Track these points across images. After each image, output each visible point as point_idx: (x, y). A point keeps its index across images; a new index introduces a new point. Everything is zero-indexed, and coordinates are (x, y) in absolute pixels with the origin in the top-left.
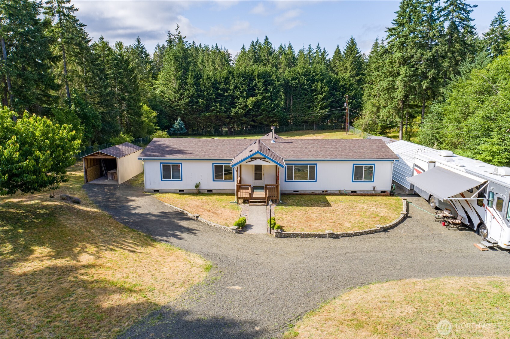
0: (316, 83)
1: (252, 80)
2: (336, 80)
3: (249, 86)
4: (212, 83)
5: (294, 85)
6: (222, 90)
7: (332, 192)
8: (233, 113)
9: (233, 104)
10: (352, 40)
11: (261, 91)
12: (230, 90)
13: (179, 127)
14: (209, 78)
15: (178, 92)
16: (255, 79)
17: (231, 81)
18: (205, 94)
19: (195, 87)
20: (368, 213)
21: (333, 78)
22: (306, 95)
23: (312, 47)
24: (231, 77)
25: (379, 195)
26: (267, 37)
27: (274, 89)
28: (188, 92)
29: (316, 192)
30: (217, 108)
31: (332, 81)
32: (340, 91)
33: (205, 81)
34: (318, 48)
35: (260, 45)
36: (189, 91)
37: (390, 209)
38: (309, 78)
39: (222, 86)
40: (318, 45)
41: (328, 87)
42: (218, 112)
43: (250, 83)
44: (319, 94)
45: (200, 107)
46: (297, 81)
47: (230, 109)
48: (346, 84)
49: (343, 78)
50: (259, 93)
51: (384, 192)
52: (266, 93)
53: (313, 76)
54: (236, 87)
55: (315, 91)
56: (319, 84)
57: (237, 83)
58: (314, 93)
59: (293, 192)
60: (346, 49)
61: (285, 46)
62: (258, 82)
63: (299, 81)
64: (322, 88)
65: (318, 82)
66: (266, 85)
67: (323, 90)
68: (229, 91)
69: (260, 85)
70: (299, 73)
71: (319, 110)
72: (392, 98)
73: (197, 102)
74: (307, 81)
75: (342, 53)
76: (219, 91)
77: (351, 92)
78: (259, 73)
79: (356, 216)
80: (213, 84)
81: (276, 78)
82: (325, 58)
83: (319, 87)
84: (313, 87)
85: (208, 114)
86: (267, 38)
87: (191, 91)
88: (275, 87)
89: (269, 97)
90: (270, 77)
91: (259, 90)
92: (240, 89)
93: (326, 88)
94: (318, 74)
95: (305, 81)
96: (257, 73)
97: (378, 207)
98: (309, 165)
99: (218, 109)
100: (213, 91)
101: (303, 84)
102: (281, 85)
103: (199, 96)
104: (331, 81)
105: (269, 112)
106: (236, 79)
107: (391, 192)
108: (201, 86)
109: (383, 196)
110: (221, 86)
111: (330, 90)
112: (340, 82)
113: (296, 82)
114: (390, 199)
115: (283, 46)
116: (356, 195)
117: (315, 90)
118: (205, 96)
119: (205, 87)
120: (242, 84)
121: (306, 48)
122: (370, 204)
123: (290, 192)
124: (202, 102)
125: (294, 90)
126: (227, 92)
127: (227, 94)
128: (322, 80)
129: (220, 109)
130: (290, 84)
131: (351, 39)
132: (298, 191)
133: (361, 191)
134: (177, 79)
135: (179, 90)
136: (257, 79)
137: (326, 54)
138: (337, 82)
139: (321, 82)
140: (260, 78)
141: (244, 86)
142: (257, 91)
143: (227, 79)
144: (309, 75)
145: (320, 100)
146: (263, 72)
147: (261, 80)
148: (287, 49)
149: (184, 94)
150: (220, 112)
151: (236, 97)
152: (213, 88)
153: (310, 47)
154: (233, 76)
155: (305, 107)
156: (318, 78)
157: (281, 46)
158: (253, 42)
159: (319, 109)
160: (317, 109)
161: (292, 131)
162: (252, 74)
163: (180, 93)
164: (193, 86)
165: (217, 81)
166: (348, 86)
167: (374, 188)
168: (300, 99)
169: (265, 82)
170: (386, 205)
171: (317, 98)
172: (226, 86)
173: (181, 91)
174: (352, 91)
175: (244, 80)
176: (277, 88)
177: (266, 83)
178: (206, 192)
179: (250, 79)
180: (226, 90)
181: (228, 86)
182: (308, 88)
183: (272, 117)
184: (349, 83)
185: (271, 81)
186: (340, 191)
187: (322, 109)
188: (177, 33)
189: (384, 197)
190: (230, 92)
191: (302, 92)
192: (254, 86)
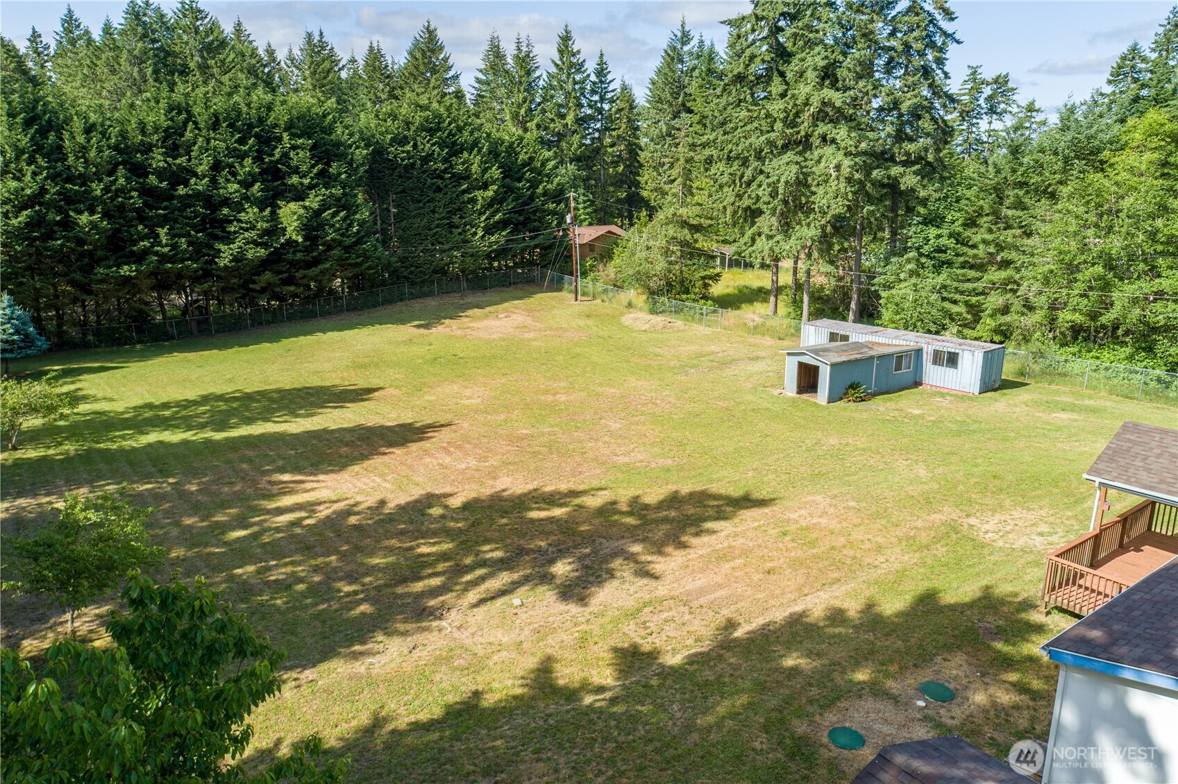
0: (465, 155)
1: (267, 141)
2: (507, 147)
3: (262, 160)
4: (112, 148)
5: (403, 160)
6: (160, 174)
8: (224, 261)
9: (217, 229)
10: (431, 31)
11: (306, 181)
12: (198, 177)
13: (17, 332)
14: (95, 128)
16: (281, 139)
17: (192, 143)
18: (98, 192)
19: (41, 161)
21: (502, 142)
22: (439, 190)
30: (160, 244)
32: (521, 178)
33: (80, 138)
38: (442, 139)
39: (158, 159)
42: (164, 258)
43: (264, 153)
44: (477, 188)
45: (81, 242)
46: (409, 148)
47: (211, 247)
49: (521, 141)
50: (302, 185)
52: (326, 186)
53: (452, 133)
54: (218, 165)
55: (467, 179)
56: (476, 158)
57: (217, 151)
58: (464, 186)
62: (293, 148)
63: (415, 148)
65: (470, 152)
66: (322, 160)
67: (486, 176)
68: (194, 180)
69: (301, 158)
70: (413, 124)
71: (483, 236)
73: (67, 224)
74: (440, 148)
76: (153, 179)
77: (549, 182)
83: (475, 167)
84: (459, 168)
85: (125, 270)
87: (28, 178)
88: (351, 165)
89: (338, 200)
90: (330, 130)
91: (299, 174)
93: (497, 171)
94: (463, 128)
95: (434, 148)
99: (166, 249)
101: (430, 156)
103: (70, 200)
105: (347, 249)
108: (71, 159)
110: (153, 159)
111: (503, 177)
113: (408, 152)
117: (466, 176)
118: (96, 198)
124: (94, 225)
125: (401, 177)
126: (186, 185)
127: (187, 191)
128: (477, 146)
129: (174, 247)
130: (391, 157)
136: (285, 136)
138: (510, 153)
140: (295, 135)
141: (247, 162)
142: (294, 179)
143: (172, 132)
144: (441, 130)
145: (483, 206)
147: (300, 141)
150: (172, 260)
151: (226, 202)
152: (124, 166)
155: (438, 226)
156: (466, 141)
159: (480, 233)
160: (475, 234)
161: (402, 300)
162: (263, 120)
164: (31, 161)
165: (130, 139)
168: (419, 202)
169: (314, 147)
171: (473, 201)
172: (178, 161)
174: (550, 177)
175: (241, 141)
176: (356, 169)
177: (319, 152)
179: (260, 137)
180: (180, 176)
181: (182, 160)
182: (445, 171)
183: (357, 265)
184: (539, 157)
187: (489, 230)
190: (201, 185)
191: (428, 181)
192: (280, 162)
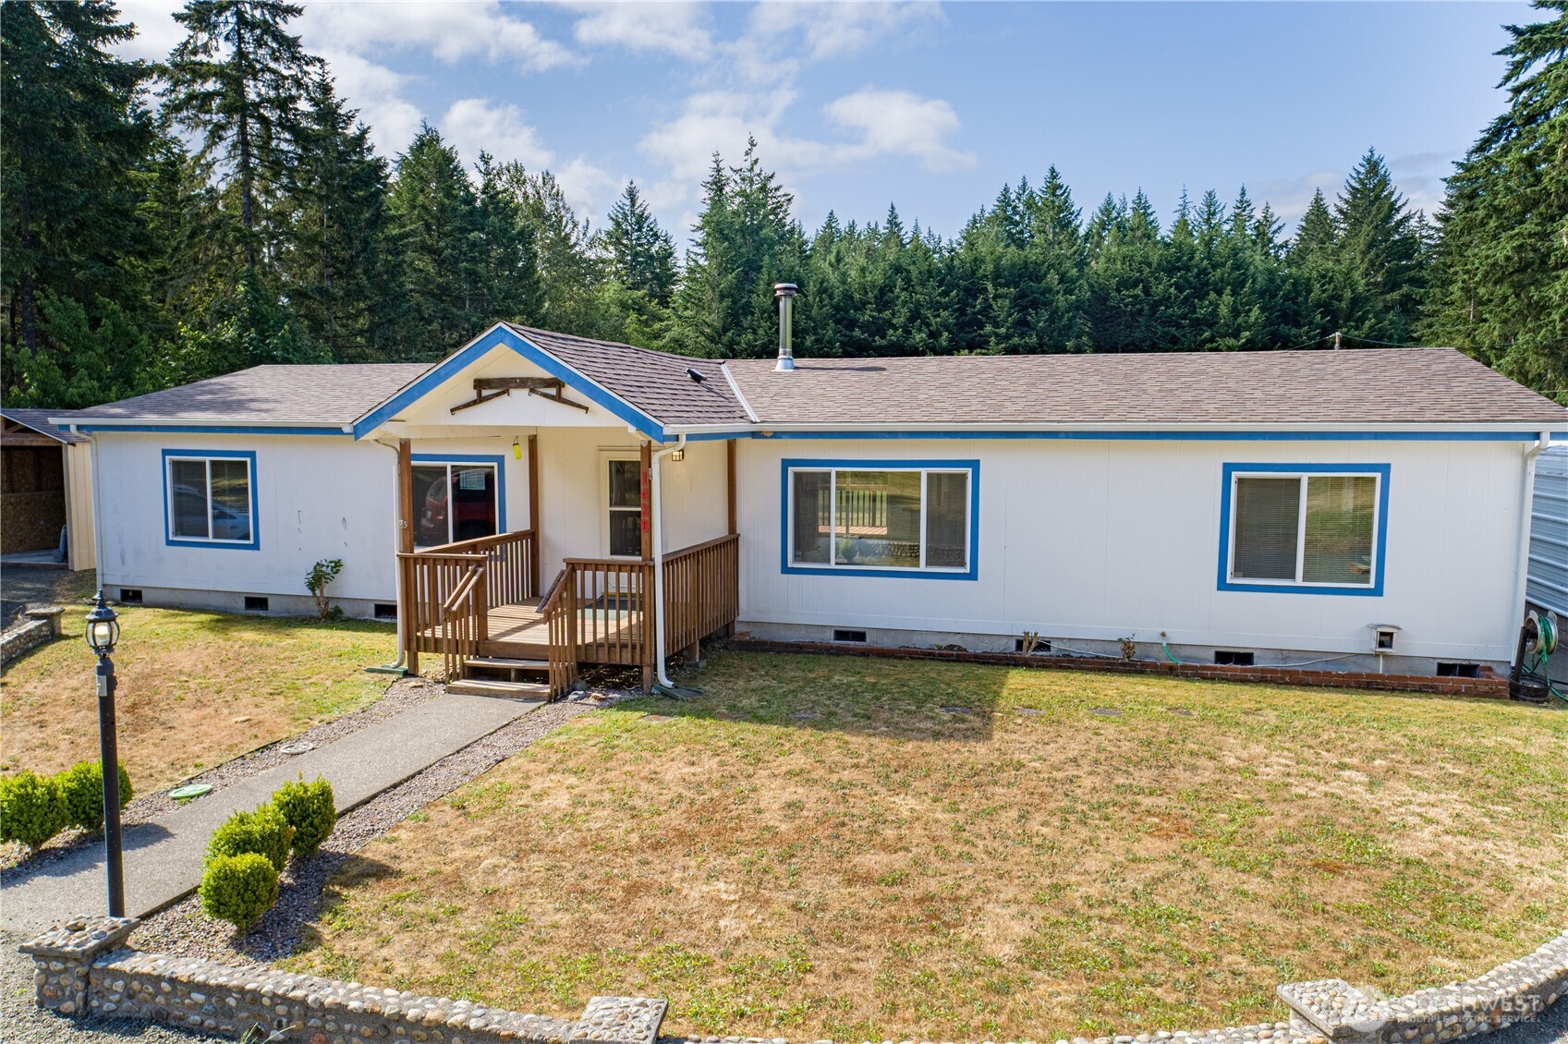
0: (1213, 295)
1: (973, 291)
2: (1295, 285)
3: (962, 311)
4: (832, 306)
5: (1126, 306)
6: (864, 327)
7: (1076, 650)
10: (1373, 166)
11: (1003, 330)
12: (896, 329)
14: (825, 291)
15: (720, 336)
16: (985, 290)
17: (898, 297)
20: (1273, 822)
21: (1284, 280)
23: (1219, 198)
24: (899, 283)
25: (1422, 688)
26: (1053, 170)
27: (1051, 320)
28: (750, 337)
29: (973, 647)
31: (1279, 288)
32: (1310, 323)
33: (810, 298)
34: (1243, 204)
35: (1031, 196)
36: (755, 332)
37: (1507, 796)
38: (1187, 280)
39: (868, 315)
40: (1243, 194)
41: (1263, 309)
43: (967, 305)
44: (1223, 336)
46: (1138, 291)
48: (1339, 298)
49: (1324, 277)
50: (997, 335)
51: (1468, 670)
52: (1022, 336)
53: (1203, 272)
54: (914, 316)
55: (1211, 326)
56: (1227, 298)
57: (918, 303)
58: (1207, 334)
59: (829, 638)
60: (1347, 196)
61: (1124, 202)
62: (996, 297)
63: (1147, 291)
64: (1235, 312)
65: (1219, 293)
66: (1023, 309)
67: (1240, 320)
68: (891, 331)
69: (1001, 307)
70: (1149, 265)
72: (1542, 308)
74: (1179, 288)
75: (1332, 212)
76: (857, 332)
77: (1357, 328)
78: (997, 267)
79: (1155, 832)
80: (837, 308)
81: (1061, 281)
82: (1271, 240)
83: (1224, 311)
84: (1201, 312)
86: (1054, 174)
87: (761, 332)
88: (1054, 312)
89: (1032, 349)
90: (1039, 278)
91: (996, 325)
92: (928, 325)
93: (1255, 312)
94: (1223, 265)
95: (1172, 290)
96: (990, 267)
97: (1392, 772)
98: (924, 472)
100: (835, 332)
101: (1166, 300)
102: (1077, 306)
104: (1273, 287)
106: (918, 288)
107: (1517, 673)
109: (1456, 694)
110: (863, 314)
111: (1269, 322)
112: (1309, 291)
113: (1136, 297)
114: (1517, 720)
115: (1117, 202)
116: (1243, 681)
119: (809, 318)
120: (936, 306)
121: (1197, 201)
122: (1329, 746)
123: (816, 637)
125: (1127, 327)
126: (883, 337)
127: (884, 342)
128: (1237, 286)
130: (1112, 303)
131: (1369, 161)
132: (860, 636)
133: (1284, 654)
134: (722, 297)
135: (725, 330)
136: (990, 287)
137: (1275, 227)
138: (1299, 294)
139: (1234, 293)
140: (1001, 285)
141: (944, 314)
142: (988, 328)
143: (885, 289)
144: (1188, 269)
146: (1013, 265)
147: (1002, 291)
148: (1129, 213)
149: (738, 344)
151: (915, 352)
152: (837, 322)
153: (1210, 200)
154: (908, 280)
156: (1222, 280)
157: (1109, 202)
158: (1006, 190)
162: (973, 272)
163: (725, 339)
164: (770, 318)
165: (851, 298)
166: (1343, 305)
167: (1386, 639)
169: (1022, 295)
170: (1474, 759)
172: (882, 315)
173: (729, 334)
174: (1362, 320)
175: (945, 294)
176: (1061, 318)
177: (1023, 302)
178: (370, 612)
179: (966, 290)
180: (880, 328)
181: (887, 314)
182: (1183, 317)
184: (1348, 294)
185: (1043, 294)
186: (1128, 646)
188: (748, 165)
189: (1462, 707)
190: (894, 336)
191: (1160, 330)
192: (979, 312)
